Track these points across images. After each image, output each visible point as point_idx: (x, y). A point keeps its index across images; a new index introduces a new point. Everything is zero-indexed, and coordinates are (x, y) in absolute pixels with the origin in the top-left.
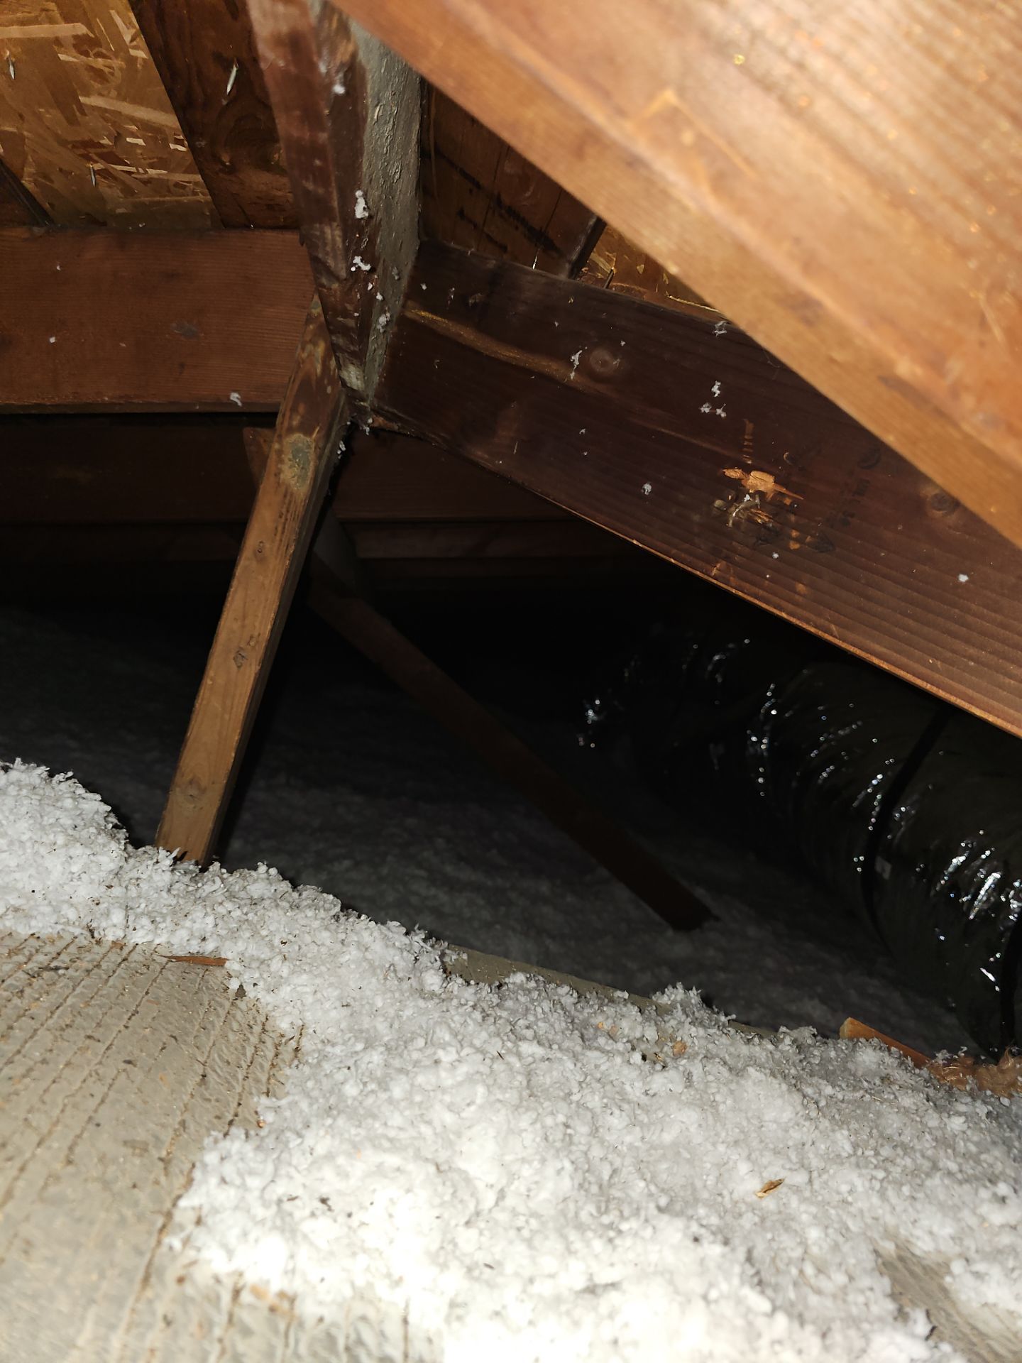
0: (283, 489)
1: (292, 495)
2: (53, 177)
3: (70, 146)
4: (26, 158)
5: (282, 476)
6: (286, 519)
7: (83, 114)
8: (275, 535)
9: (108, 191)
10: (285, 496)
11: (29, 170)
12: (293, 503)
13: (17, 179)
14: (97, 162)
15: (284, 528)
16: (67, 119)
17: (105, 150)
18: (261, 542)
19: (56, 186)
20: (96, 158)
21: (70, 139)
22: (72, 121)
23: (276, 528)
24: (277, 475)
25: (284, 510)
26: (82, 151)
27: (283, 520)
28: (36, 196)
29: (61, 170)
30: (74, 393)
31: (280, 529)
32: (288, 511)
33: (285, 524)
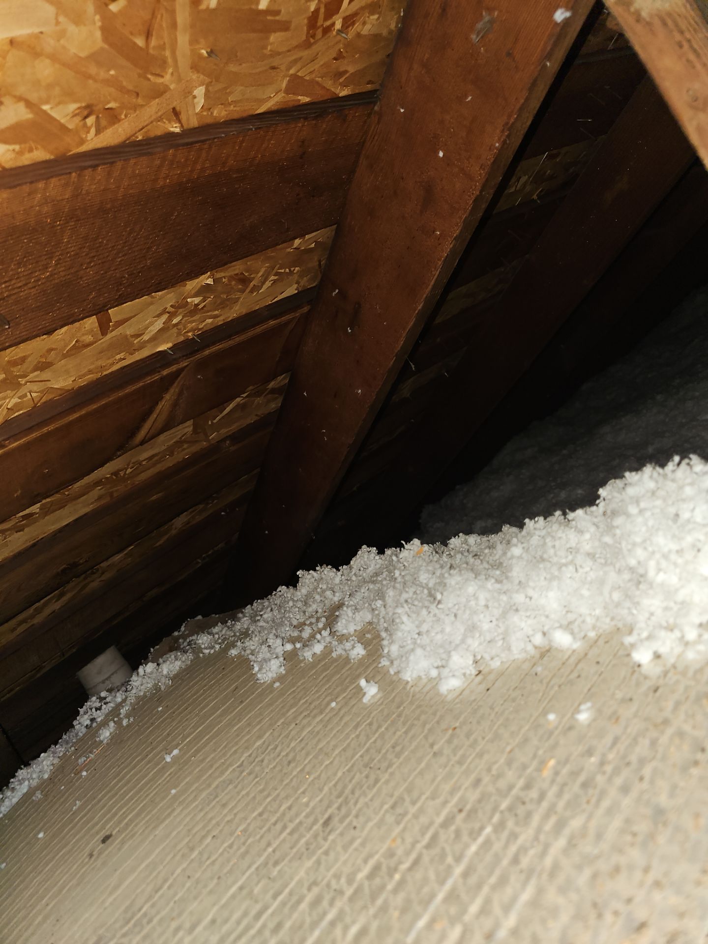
0: (657, 22)
1: (669, 14)
2: (342, 69)
3: (312, 40)
4: (317, 83)
5: (644, 14)
6: (689, 41)
7: (278, 13)
8: (694, 67)
9: (368, 27)
10: (665, 24)
11: (329, 84)
12: (679, 20)
13: (337, 99)
14: (333, 24)
15: (695, 51)
16: (281, 30)
17: (322, 10)
18: (688, 91)
19: (351, 69)
20: (328, 23)
21: (304, 38)
22: (285, 26)
23: (688, 61)
24: (638, 18)
25: (678, 37)
26: (319, 33)
27: (686, 46)
28: (357, 91)
29: (335, 59)
30: (481, 167)
31: (692, 57)
32: (682, 32)
33: (691, 47)
